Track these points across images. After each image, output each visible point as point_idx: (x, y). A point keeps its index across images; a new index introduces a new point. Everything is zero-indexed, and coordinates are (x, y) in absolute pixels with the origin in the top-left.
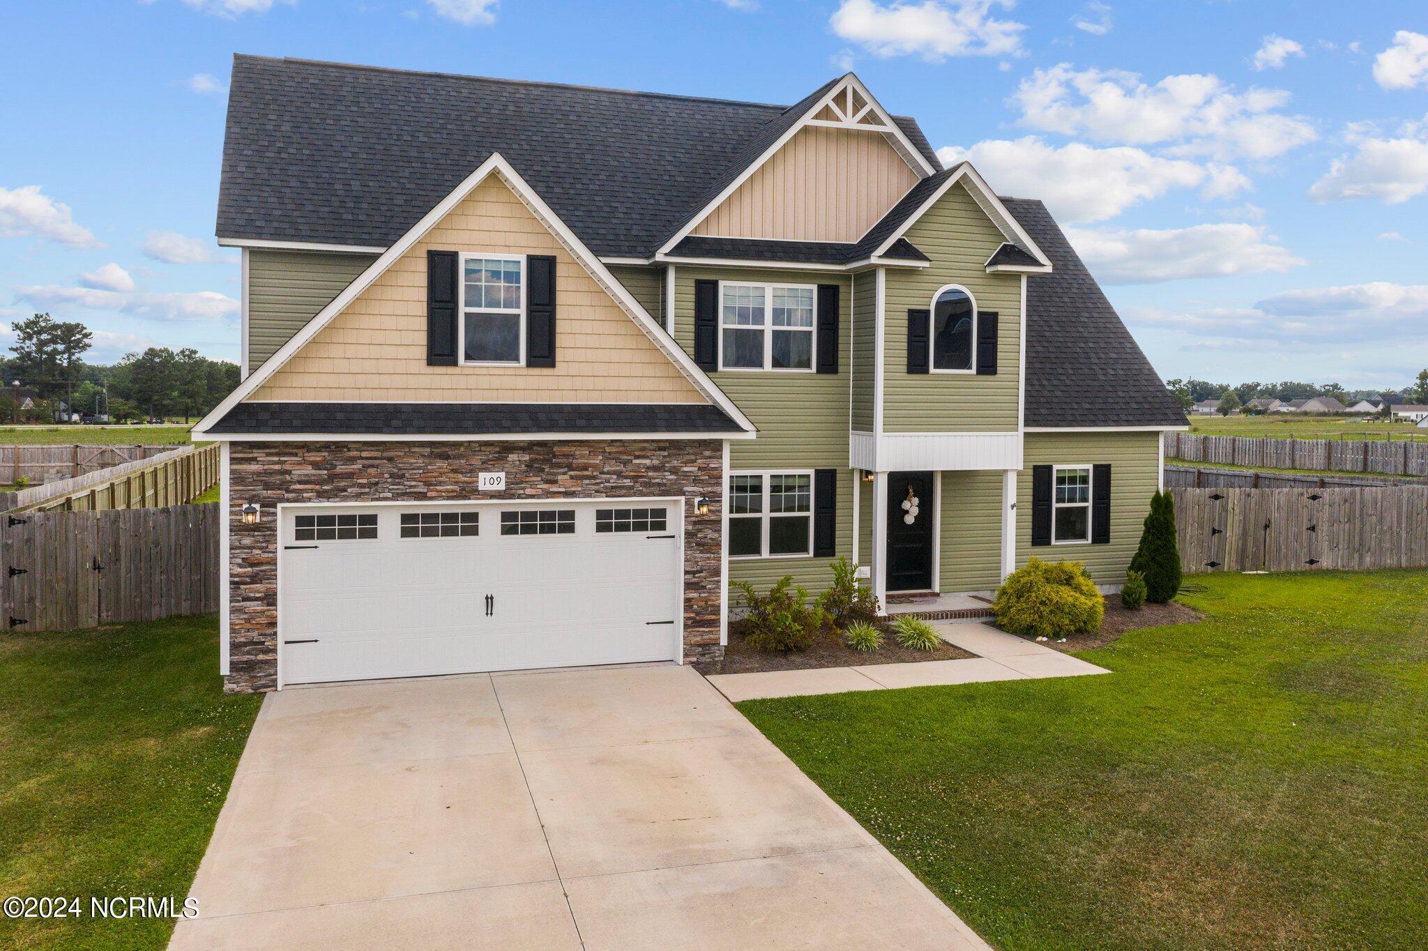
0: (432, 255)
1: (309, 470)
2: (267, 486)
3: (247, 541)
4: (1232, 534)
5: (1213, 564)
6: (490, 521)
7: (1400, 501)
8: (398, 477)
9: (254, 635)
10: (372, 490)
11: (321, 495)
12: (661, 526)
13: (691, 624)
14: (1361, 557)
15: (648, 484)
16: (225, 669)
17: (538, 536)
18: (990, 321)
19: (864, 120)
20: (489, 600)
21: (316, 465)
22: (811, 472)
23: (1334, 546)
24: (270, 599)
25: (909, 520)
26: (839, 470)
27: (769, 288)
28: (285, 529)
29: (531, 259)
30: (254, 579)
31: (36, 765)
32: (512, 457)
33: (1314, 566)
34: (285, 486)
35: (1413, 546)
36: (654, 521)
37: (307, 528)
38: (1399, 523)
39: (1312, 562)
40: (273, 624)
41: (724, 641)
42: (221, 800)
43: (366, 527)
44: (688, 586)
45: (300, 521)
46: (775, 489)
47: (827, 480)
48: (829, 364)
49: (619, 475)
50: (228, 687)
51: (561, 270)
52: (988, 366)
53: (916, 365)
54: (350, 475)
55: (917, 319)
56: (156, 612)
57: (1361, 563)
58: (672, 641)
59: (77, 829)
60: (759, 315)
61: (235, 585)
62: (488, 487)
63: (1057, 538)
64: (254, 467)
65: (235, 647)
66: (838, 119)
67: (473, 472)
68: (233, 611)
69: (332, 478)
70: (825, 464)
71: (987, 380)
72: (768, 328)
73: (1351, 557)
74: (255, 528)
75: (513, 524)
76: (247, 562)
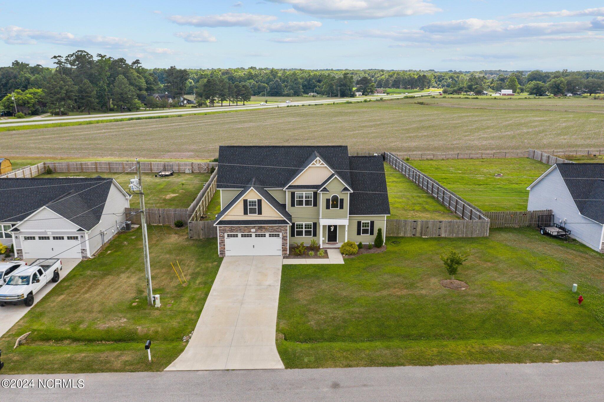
0: (244, 200)
1: (228, 229)
2: (223, 231)
3: (221, 238)
4: (419, 229)
5: (414, 235)
6: (253, 235)
7: (464, 224)
8: (240, 230)
9: (222, 250)
10: (237, 231)
11: (230, 232)
12: (279, 236)
13: (283, 251)
14: (453, 234)
15: (276, 231)
16: (219, 254)
17: (260, 237)
18: (342, 200)
19: (321, 165)
20: (254, 246)
21: (229, 228)
22: (312, 223)
23: (446, 232)
24: (224, 245)
25: (332, 230)
26: (317, 222)
27: (304, 193)
28: (226, 235)
29: (258, 200)
30: (222, 243)
31: (198, 266)
32: (256, 227)
33: (440, 236)
34: (225, 231)
35: (467, 233)
36: (278, 235)
37: (228, 236)
38: (463, 228)
39: (439, 235)
40: (225, 248)
41: (288, 253)
42: (217, 273)
43: (237, 236)
44: (282, 245)
45: (228, 235)
46: (305, 225)
47: (315, 224)
48: (315, 205)
49: (272, 230)
50: (219, 256)
51: (262, 201)
52: (342, 207)
53: (328, 207)
54: (234, 230)
55: (328, 201)
56: (211, 237)
57: (452, 236)
58: (280, 253)
59: (203, 275)
60: (302, 198)
61: (220, 243)
62: (253, 231)
63: (362, 234)
64: (221, 228)
65: (220, 251)
66: (315, 165)
67: (250, 229)
68: (220, 247)
69: (231, 230)
70: (315, 221)
71: (341, 210)
72: (304, 199)
73: (450, 235)
74: (222, 236)
75: (256, 236)
76: (221, 241)
